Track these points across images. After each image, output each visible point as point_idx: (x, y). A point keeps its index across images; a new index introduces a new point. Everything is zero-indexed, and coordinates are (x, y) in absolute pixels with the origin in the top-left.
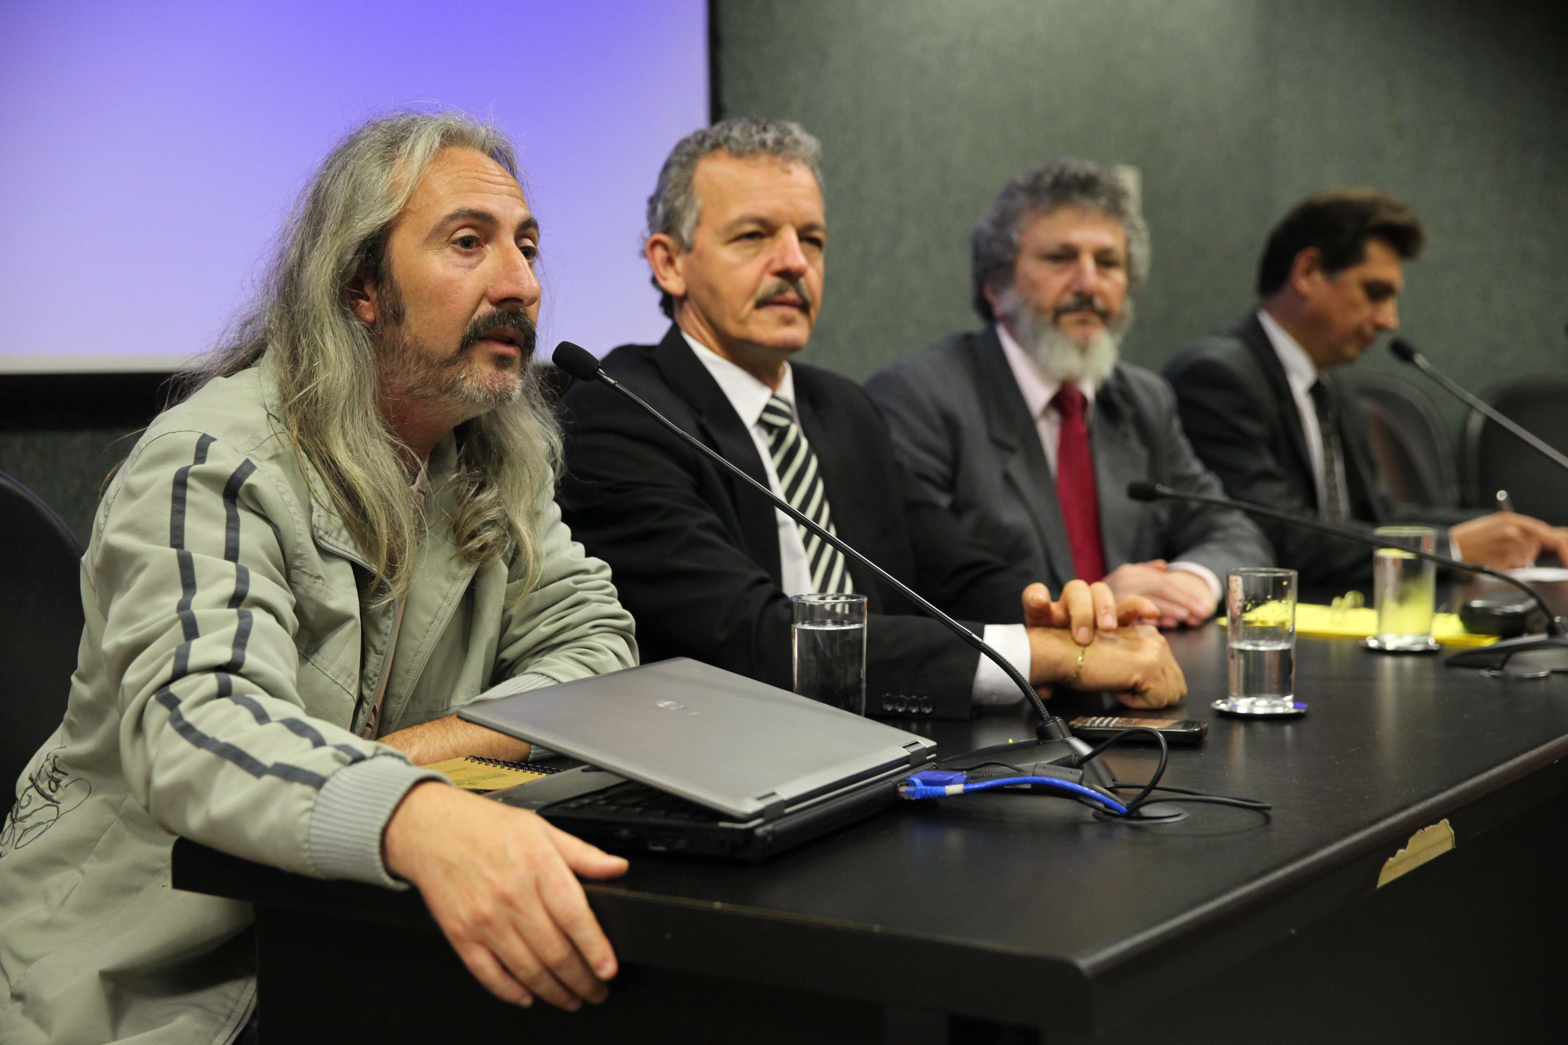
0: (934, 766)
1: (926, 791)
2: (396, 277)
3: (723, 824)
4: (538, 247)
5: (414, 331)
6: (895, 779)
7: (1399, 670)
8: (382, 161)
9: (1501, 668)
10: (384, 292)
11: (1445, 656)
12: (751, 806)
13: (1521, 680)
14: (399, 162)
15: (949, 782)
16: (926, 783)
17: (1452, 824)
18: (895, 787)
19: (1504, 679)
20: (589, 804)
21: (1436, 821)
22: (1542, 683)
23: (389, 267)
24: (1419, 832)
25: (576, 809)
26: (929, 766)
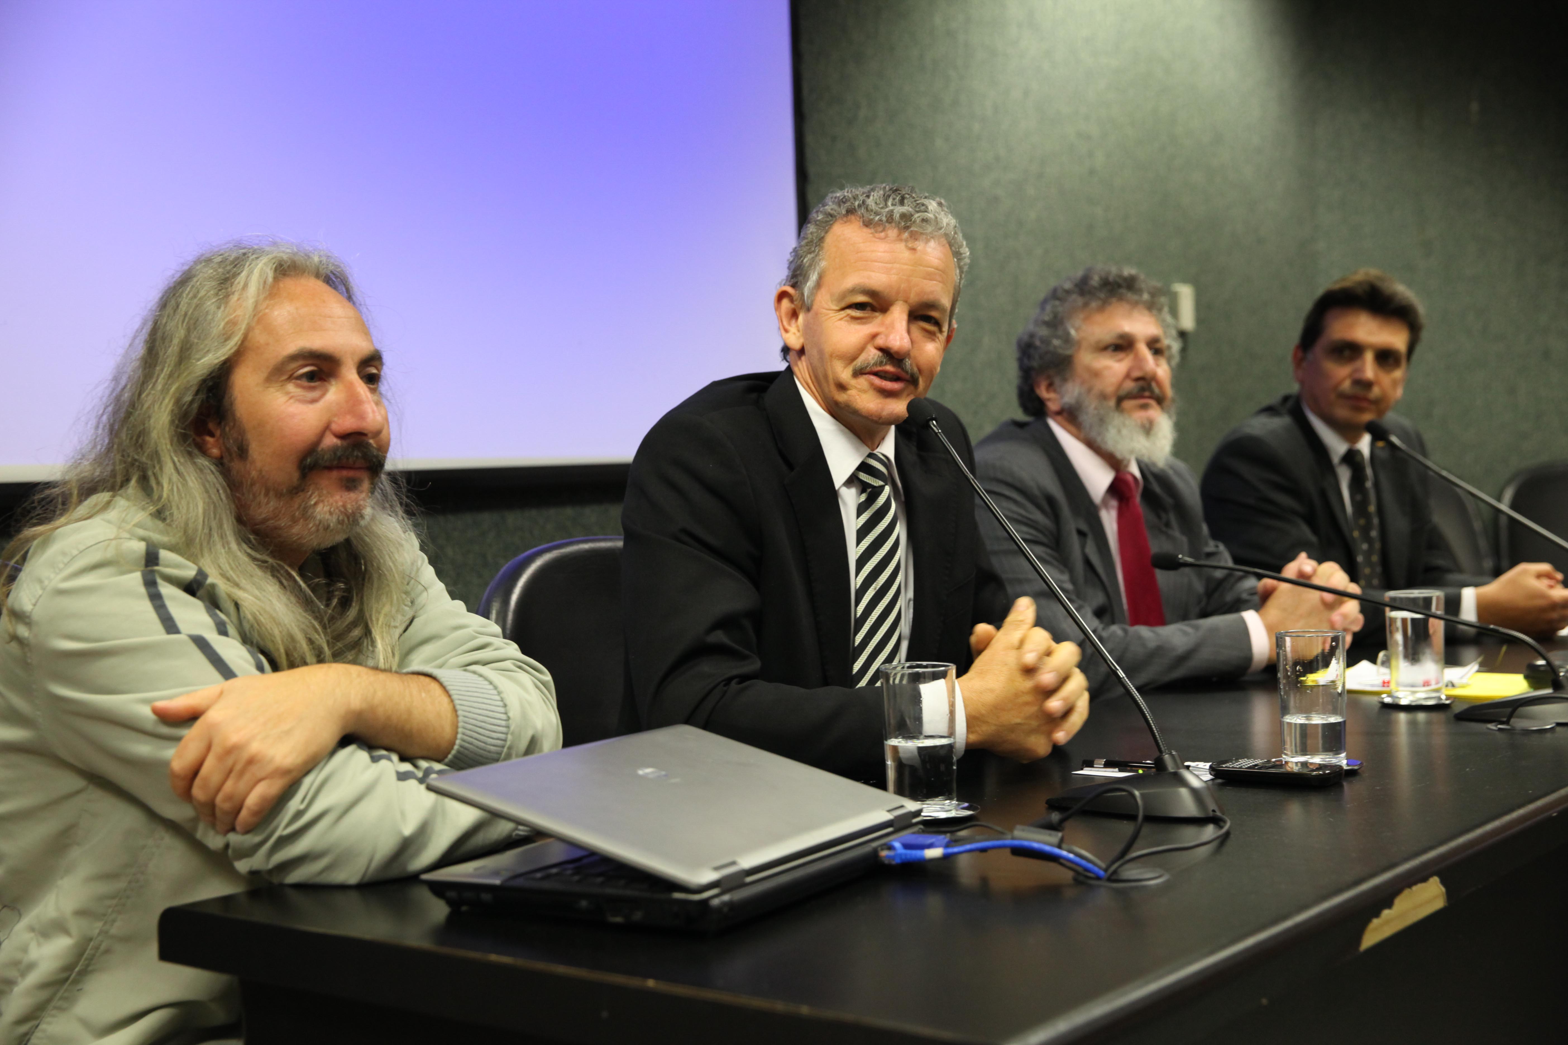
0: (920, 829)
1: (906, 855)
2: (238, 414)
3: (678, 895)
4: (382, 373)
5: (259, 465)
6: (875, 844)
7: (1413, 724)
8: (216, 299)
9: (1507, 723)
10: (227, 429)
11: (1458, 709)
12: (707, 876)
13: (1527, 732)
14: (234, 298)
15: (931, 846)
16: (906, 846)
17: (1443, 882)
18: (875, 852)
19: (1511, 732)
20: (557, 874)
21: (1424, 879)
22: (1549, 735)
23: (232, 404)
24: (1407, 892)
25: (542, 879)
26: (915, 829)
